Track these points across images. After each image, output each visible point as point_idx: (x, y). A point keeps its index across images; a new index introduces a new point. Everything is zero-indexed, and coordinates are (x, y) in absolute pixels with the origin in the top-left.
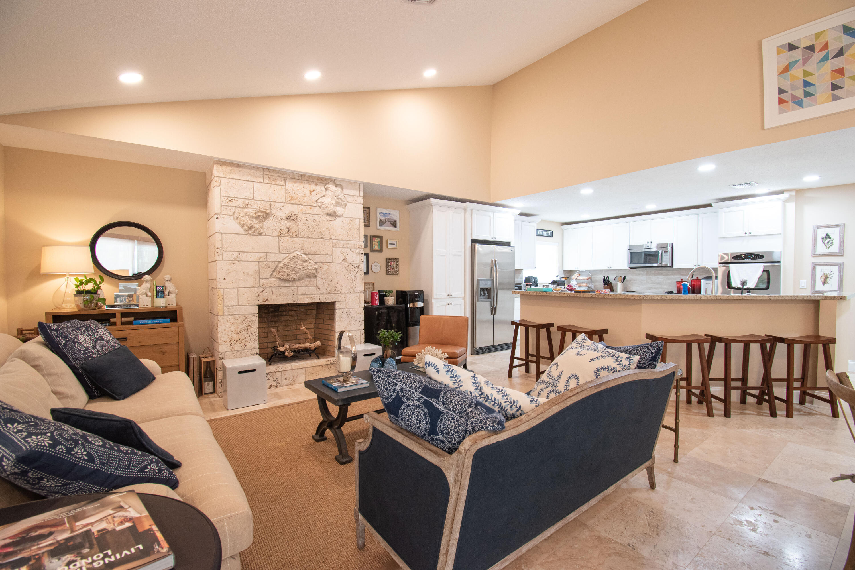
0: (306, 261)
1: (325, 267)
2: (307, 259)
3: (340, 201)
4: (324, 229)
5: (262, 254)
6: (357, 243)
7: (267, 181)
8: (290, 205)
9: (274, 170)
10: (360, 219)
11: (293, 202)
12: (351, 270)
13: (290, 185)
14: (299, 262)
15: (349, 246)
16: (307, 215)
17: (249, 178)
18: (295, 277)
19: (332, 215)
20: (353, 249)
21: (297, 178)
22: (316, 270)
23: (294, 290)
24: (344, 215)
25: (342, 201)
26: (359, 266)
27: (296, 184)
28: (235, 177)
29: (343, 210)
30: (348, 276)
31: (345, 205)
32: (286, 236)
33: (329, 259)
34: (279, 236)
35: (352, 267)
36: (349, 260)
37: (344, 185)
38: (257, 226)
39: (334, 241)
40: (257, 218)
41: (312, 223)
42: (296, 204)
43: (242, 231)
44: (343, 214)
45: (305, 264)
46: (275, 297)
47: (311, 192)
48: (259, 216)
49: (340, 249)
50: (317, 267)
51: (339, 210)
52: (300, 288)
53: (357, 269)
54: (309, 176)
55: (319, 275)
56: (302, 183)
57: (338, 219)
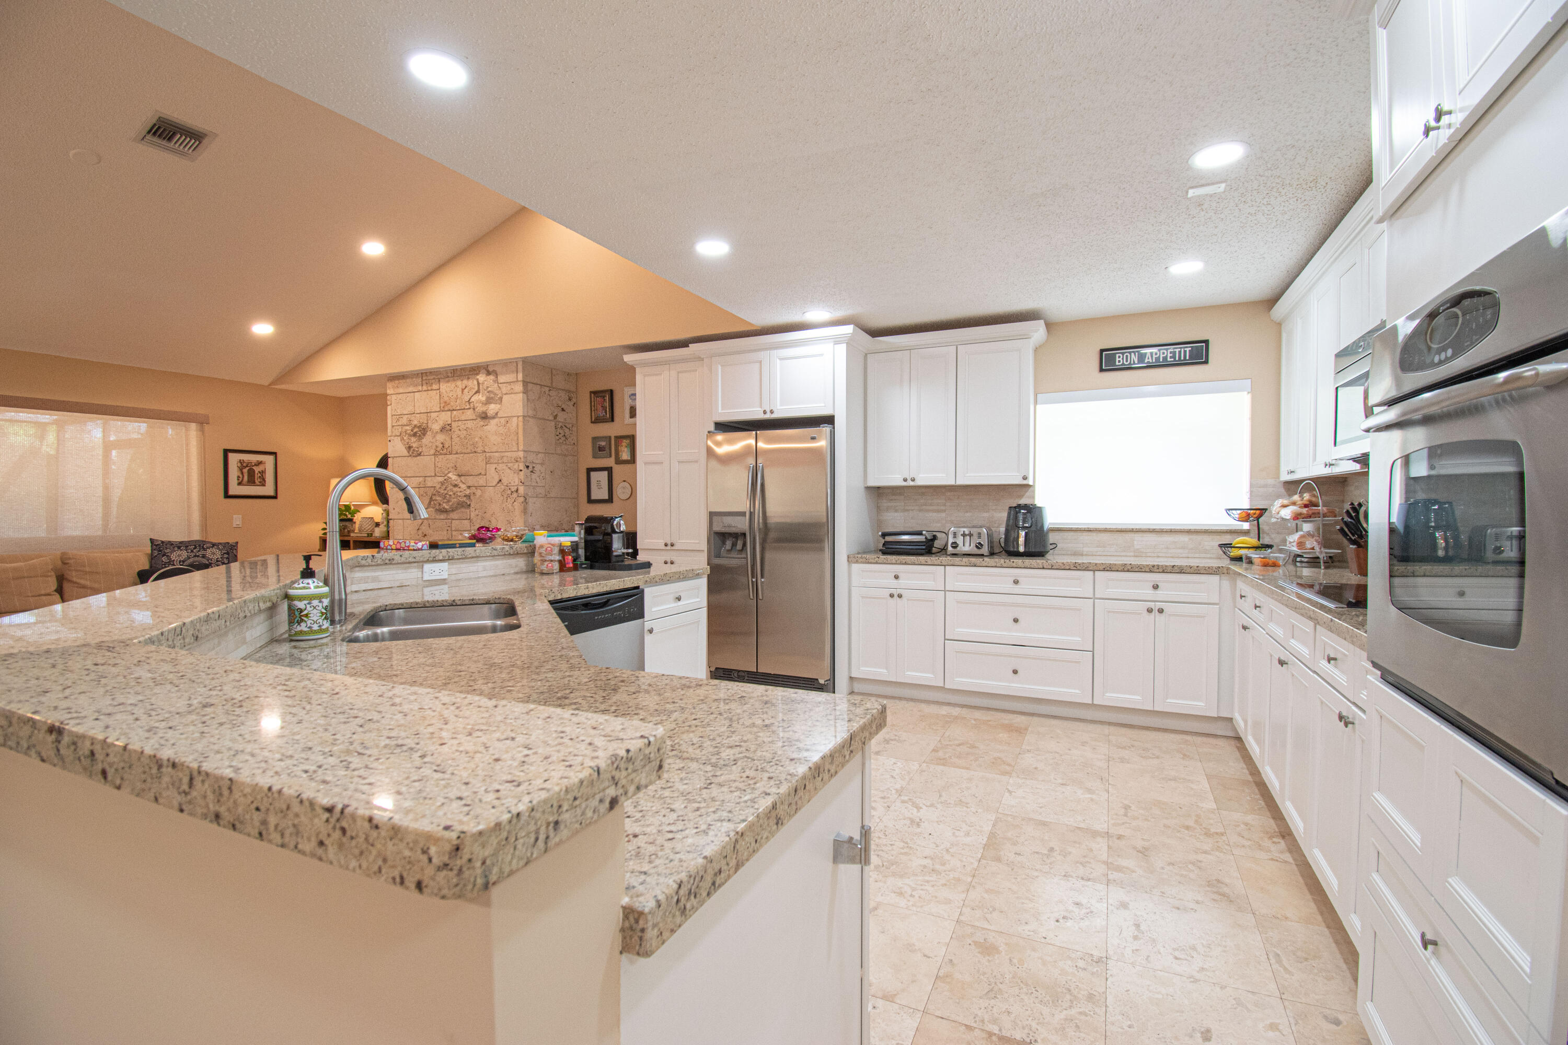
0: (456, 486)
1: (479, 493)
2: (458, 482)
3: (492, 395)
4: (476, 440)
5: (421, 479)
6: (514, 455)
7: (425, 388)
8: (444, 413)
9: (431, 373)
10: (518, 417)
11: (446, 409)
12: (508, 496)
13: (445, 387)
14: (450, 487)
15: (505, 460)
16: (460, 423)
17: (411, 389)
18: (447, 507)
19: (485, 417)
20: (509, 465)
21: (450, 375)
22: (468, 496)
23: (449, 525)
24: (499, 415)
25: (495, 394)
26: (517, 491)
27: (449, 384)
28: (401, 390)
29: (498, 406)
30: (504, 506)
31: (501, 399)
32: (441, 454)
33: (481, 481)
34: (434, 455)
35: (509, 492)
36: (505, 481)
37: (498, 369)
38: (414, 445)
39: (488, 455)
40: (415, 435)
41: (465, 432)
42: (449, 410)
43: (405, 453)
44: (497, 414)
45: (455, 489)
46: (431, 532)
47: (463, 390)
48: (416, 433)
49: (495, 466)
50: (468, 492)
51: (492, 408)
52: (454, 521)
53: (515, 495)
54: (461, 369)
55: (472, 505)
56: (454, 380)
57: (493, 422)
